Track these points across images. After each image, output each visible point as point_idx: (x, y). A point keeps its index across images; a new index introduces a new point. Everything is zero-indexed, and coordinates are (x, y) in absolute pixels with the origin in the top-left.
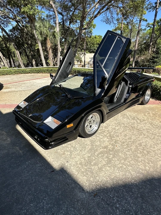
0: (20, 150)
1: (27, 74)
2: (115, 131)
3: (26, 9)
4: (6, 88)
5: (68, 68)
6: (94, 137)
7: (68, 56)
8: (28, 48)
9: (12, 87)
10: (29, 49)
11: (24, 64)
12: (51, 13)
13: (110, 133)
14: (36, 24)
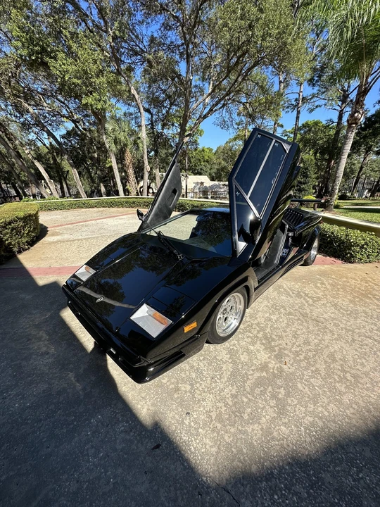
0: (78, 381)
1: (91, 209)
2: (272, 326)
3: (90, 100)
4: (53, 235)
5: (171, 200)
6: (233, 340)
7: (172, 177)
8: (93, 165)
9: (65, 232)
10: (95, 168)
11: (86, 193)
12: (132, 110)
13: (262, 329)
14: (106, 125)
